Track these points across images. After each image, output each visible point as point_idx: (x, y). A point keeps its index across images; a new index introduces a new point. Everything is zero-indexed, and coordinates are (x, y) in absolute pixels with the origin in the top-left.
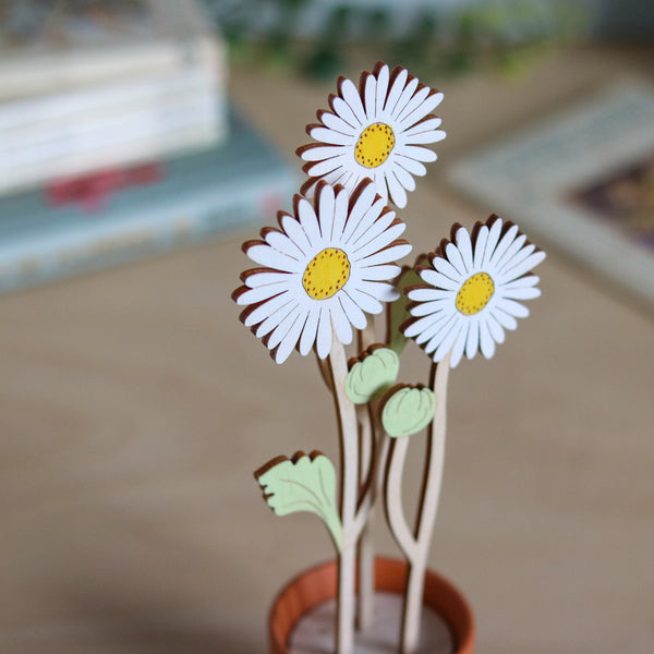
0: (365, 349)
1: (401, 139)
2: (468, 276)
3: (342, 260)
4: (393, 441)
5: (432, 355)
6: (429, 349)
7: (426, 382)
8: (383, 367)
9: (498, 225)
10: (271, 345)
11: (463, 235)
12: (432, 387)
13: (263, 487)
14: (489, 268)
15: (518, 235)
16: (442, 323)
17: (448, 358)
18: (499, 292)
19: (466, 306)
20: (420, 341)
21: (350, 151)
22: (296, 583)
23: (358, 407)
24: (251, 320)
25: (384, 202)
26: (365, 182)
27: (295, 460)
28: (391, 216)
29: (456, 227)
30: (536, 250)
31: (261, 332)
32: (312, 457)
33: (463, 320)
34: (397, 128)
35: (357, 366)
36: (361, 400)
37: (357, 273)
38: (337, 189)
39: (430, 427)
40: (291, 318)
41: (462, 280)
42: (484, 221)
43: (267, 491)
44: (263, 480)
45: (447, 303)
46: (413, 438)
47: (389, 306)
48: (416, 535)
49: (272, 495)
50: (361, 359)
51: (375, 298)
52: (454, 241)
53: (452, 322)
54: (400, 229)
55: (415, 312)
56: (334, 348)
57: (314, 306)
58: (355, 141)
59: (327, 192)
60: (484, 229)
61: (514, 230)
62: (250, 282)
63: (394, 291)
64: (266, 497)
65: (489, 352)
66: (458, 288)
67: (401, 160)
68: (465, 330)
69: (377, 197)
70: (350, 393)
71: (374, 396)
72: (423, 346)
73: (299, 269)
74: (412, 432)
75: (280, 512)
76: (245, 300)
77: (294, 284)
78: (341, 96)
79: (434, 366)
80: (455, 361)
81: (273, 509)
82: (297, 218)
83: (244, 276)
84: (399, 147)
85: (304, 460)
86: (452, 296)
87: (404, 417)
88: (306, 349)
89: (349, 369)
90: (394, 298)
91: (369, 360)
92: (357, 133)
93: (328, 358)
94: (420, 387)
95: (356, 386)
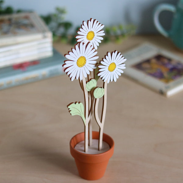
0: (89, 79)
1: (96, 35)
2: (110, 63)
3: (84, 59)
4: (96, 99)
5: (103, 80)
6: (103, 79)
7: (102, 87)
8: (93, 83)
9: (116, 52)
10: (70, 77)
11: (109, 54)
12: (104, 88)
13: (69, 109)
14: (115, 62)
15: (121, 55)
16: (105, 73)
17: (107, 81)
18: (117, 67)
19: (110, 70)
20: (101, 77)
21: (85, 37)
22: (75, 136)
23: (89, 92)
24: (66, 71)
25: (92, 47)
26: (89, 42)
27: (75, 103)
28: (94, 50)
29: (108, 53)
30: (124, 58)
31: (68, 74)
32: (79, 103)
33: (110, 73)
34: (95, 32)
35: (88, 83)
36: (89, 90)
37: (88, 62)
38: (83, 44)
39: (104, 96)
40: (74, 71)
41: (109, 64)
42: (113, 51)
43: (70, 110)
44: (69, 107)
45: (106, 69)
46: (100, 99)
47: (94, 70)
48: (101, 122)
49: (71, 111)
50: (89, 81)
51: (91, 68)
52: (107, 55)
53: (107, 73)
54: (96, 53)
55: (100, 70)
56: (83, 78)
57: (79, 68)
58: (87, 34)
59: (81, 44)
60: (113, 53)
61: (120, 54)
62: (66, 62)
63: (95, 66)
64: (70, 111)
65: (115, 80)
66: (108, 65)
67: (96, 39)
68: (110, 75)
69: (91, 46)
70: (87, 89)
71: (91, 90)
72: (102, 78)
73: (76, 60)
74: (100, 97)
75: (72, 115)
76: (65, 66)
77: (75, 63)
78: (83, 25)
79: (104, 83)
80: (108, 82)
81: (71, 114)
82: (75, 49)
83: (65, 62)
84: (95, 36)
85: (77, 103)
86: (107, 67)
87: (98, 94)
88: (77, 78)
89: (86, 83)
90: (95, 68)
91: (90, 81)
92: (87, 33)
93: (82, 80)
94: (101, 88)
95: (88, 87)
